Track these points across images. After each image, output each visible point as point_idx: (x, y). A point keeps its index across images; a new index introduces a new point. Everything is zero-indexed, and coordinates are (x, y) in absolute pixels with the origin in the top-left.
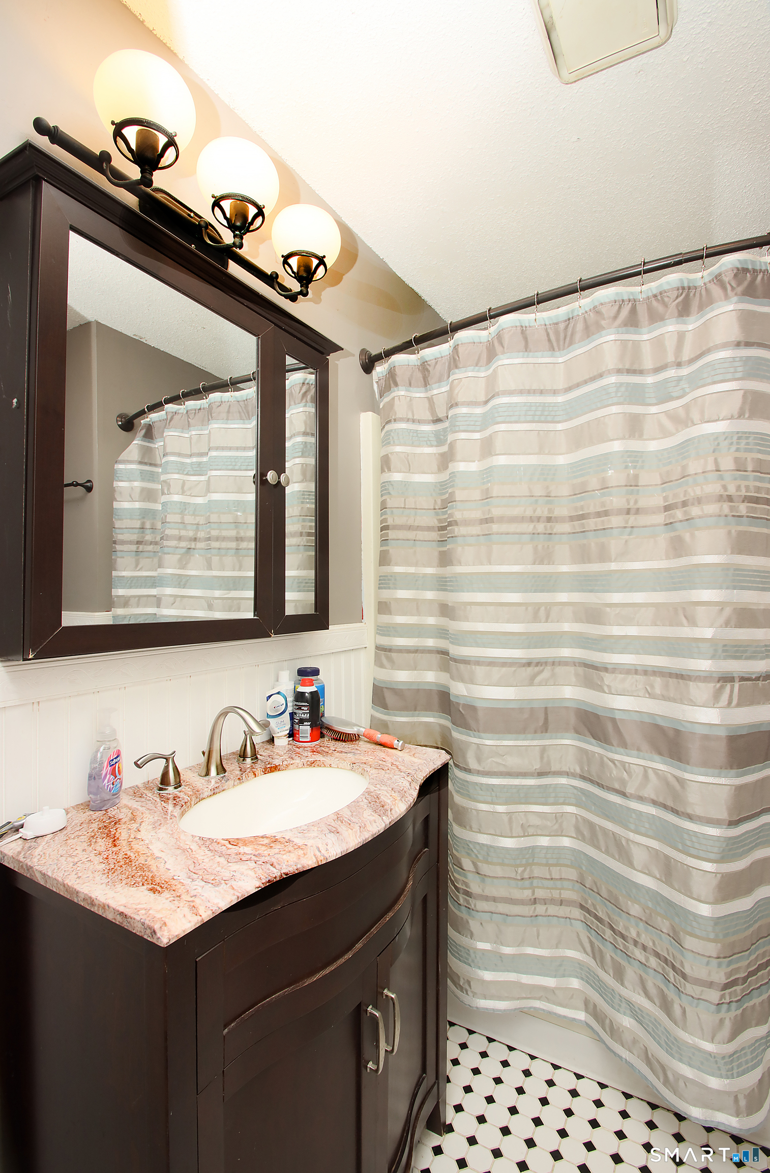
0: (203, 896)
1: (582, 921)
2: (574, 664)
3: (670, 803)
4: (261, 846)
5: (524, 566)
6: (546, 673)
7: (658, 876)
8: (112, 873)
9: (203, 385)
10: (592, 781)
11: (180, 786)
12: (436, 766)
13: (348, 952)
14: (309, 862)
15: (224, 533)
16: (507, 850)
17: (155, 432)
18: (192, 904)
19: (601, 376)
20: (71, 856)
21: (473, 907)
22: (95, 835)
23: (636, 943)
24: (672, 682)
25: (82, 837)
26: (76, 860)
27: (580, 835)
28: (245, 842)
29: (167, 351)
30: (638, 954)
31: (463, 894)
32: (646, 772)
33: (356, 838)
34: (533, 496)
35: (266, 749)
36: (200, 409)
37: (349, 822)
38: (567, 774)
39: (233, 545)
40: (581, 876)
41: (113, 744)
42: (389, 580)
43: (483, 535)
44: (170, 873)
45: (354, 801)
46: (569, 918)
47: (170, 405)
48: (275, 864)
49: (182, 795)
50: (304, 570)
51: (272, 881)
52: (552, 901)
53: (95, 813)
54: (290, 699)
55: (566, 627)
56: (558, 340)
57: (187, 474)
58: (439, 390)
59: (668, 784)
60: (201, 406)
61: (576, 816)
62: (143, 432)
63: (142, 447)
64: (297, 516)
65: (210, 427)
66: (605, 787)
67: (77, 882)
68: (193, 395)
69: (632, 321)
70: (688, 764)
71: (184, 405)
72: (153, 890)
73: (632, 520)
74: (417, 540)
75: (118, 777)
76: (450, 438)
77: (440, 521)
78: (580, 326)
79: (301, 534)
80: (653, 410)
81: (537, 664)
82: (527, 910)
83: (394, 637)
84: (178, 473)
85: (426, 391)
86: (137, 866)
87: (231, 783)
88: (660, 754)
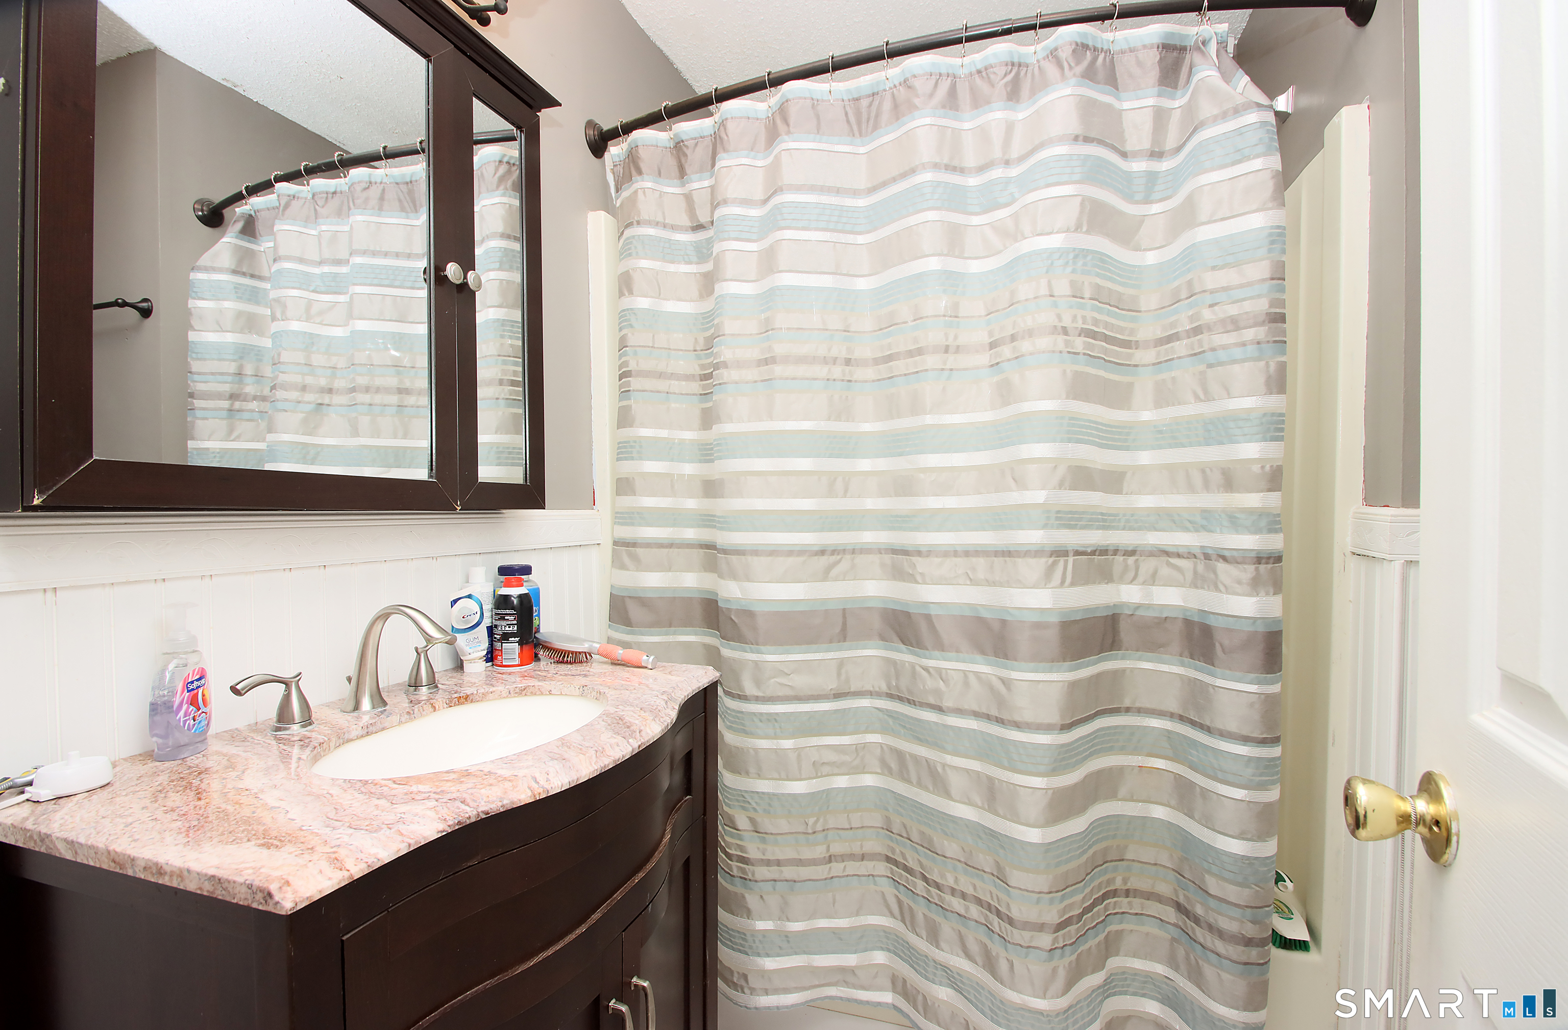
0: (351, 845)
1: (888, 877)
2: (880, 551)
3: (994, 712)
4: (445, 782)
5: (816, 422)
6: (844, 565)
7: (980, 804)
8: (195, 831)
9: (339, 155)
10: (901, 699)
11: (310, 724)
12: (700, 684)
13: (581, 925)
14: (522, 796)
15: (378, 382)
16: (795, 797)
17: (260, 226)
18: (333, 856)
19: (913, 171)
20: (121, 816)
21: (750, 876)
22: (164, 789)
23: (953, 891)
24: (998, 561)
25: (141, 793)
26: (130, 820)
27: (886, 769)
28: (419, 779)
29: (279, 110)
30: (956, 904)
31: (737, 862)
32: (966, 676)
33: (591, 764)
34: (827, 330)
35: (450, 677)
36: (335, 193)
37: (580, 747)
38: (871, 694)
39: (394, 399)
40: (888, 820)
41: (192, 659)
42: (632, 447)
43: (762, 381)
44: (296, 823)
45: (587, 725)
46: (873, 876)
47: (285, 184)
48: (468, 800)
49: (314, 735)
50: (506, 434)
51: (462, 823)
52: (852, 857)
53: (164, 764)
54: (488, 606)
55: (870, 504)
56: (859, 123)
57: (314, 291)
58: (699, 184)
59: (992, 688)
60: (336, 189)
61: (881, 747)
62: (239, 225)
63: (238, 248)
64: (493, 355)
65: (352, 219)
66: (917, 703)
67: (132, 846)
68: (323, 171)
69: (952, 101)
70: (1016, 661)
71: (308, 185)
72: (268, 846)
73: (952, 360)
74: (671, 393)
75: (203, 709)
76: (716, 249)
77: (703, 367)
78: (887, 105)
79: (501, 382)
80: (975, 220)
81: (833, 552)
82: (821, 871)
83: (640, 525)
84: (299, 289)
85: (683, 185)
86: (238, 820)
87: (395, 719)
88: (983, 652)
